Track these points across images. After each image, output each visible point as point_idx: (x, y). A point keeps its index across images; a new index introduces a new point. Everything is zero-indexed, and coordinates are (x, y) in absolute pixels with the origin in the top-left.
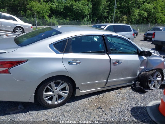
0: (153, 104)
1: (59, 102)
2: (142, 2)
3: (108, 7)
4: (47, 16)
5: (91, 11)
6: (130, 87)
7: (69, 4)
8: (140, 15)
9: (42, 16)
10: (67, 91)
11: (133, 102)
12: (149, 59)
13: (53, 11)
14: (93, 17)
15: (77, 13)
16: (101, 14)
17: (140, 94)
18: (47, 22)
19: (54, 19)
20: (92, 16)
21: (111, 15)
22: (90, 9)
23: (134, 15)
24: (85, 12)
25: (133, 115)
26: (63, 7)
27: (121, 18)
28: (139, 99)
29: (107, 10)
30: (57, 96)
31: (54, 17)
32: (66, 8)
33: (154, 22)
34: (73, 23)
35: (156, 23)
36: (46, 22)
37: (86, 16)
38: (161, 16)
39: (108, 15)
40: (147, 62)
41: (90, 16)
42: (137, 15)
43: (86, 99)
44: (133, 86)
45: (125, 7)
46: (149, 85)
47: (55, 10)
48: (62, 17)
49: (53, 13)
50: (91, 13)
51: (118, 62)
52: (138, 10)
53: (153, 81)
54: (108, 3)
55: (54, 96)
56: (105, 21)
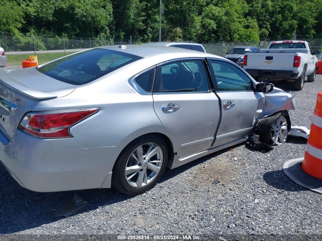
0: (290, 165)
1: (149, 181)
2: (205, 4)
3: (143, 10)
4: (18, 29)
5: (112, 19)
6: (244, 146)
7: (64, 3)
8: (203, 26)
9: (6, 30)
10: (159, 160)
11: (260, 166)
12: (268, 97)
13: (29, 19)
14: (116, 30)
15: (84, 22)
16: (133, 25)
17: (263, 154)
18: (20, 42)
19: (33, 36)
20: (114, 28)
21: (151, 28)
22: (110, 15)
23: (195, 27)
24: (100, 21)
25: (270, 184)
26: (53, 11)
27: (171, 32)
28: (265, 161)
29: (144, 18)
30: (145, 171)
31: (33, 31)
32: (59, 13)
33: (228, 38)
34: (78, 45)
35: (232, 40)
36: (16, 42)
37: (103, 28)
38: (238, 29)
39: (145, 27)
40: (266, 102)
41: (111, 30)
42: (198, 27)
43: (185, 172)
44: (248, 143)
45: (177, 11)
46: (273, 138)
47: (34, 16)
48: (52, 32)
49: (31, 23)
50: (112, 22)
51: (230, 103)
52: (200, 17)
53: (277, 132)
54: (142, 4)
55: (140, 172)
56: (141, 38)
